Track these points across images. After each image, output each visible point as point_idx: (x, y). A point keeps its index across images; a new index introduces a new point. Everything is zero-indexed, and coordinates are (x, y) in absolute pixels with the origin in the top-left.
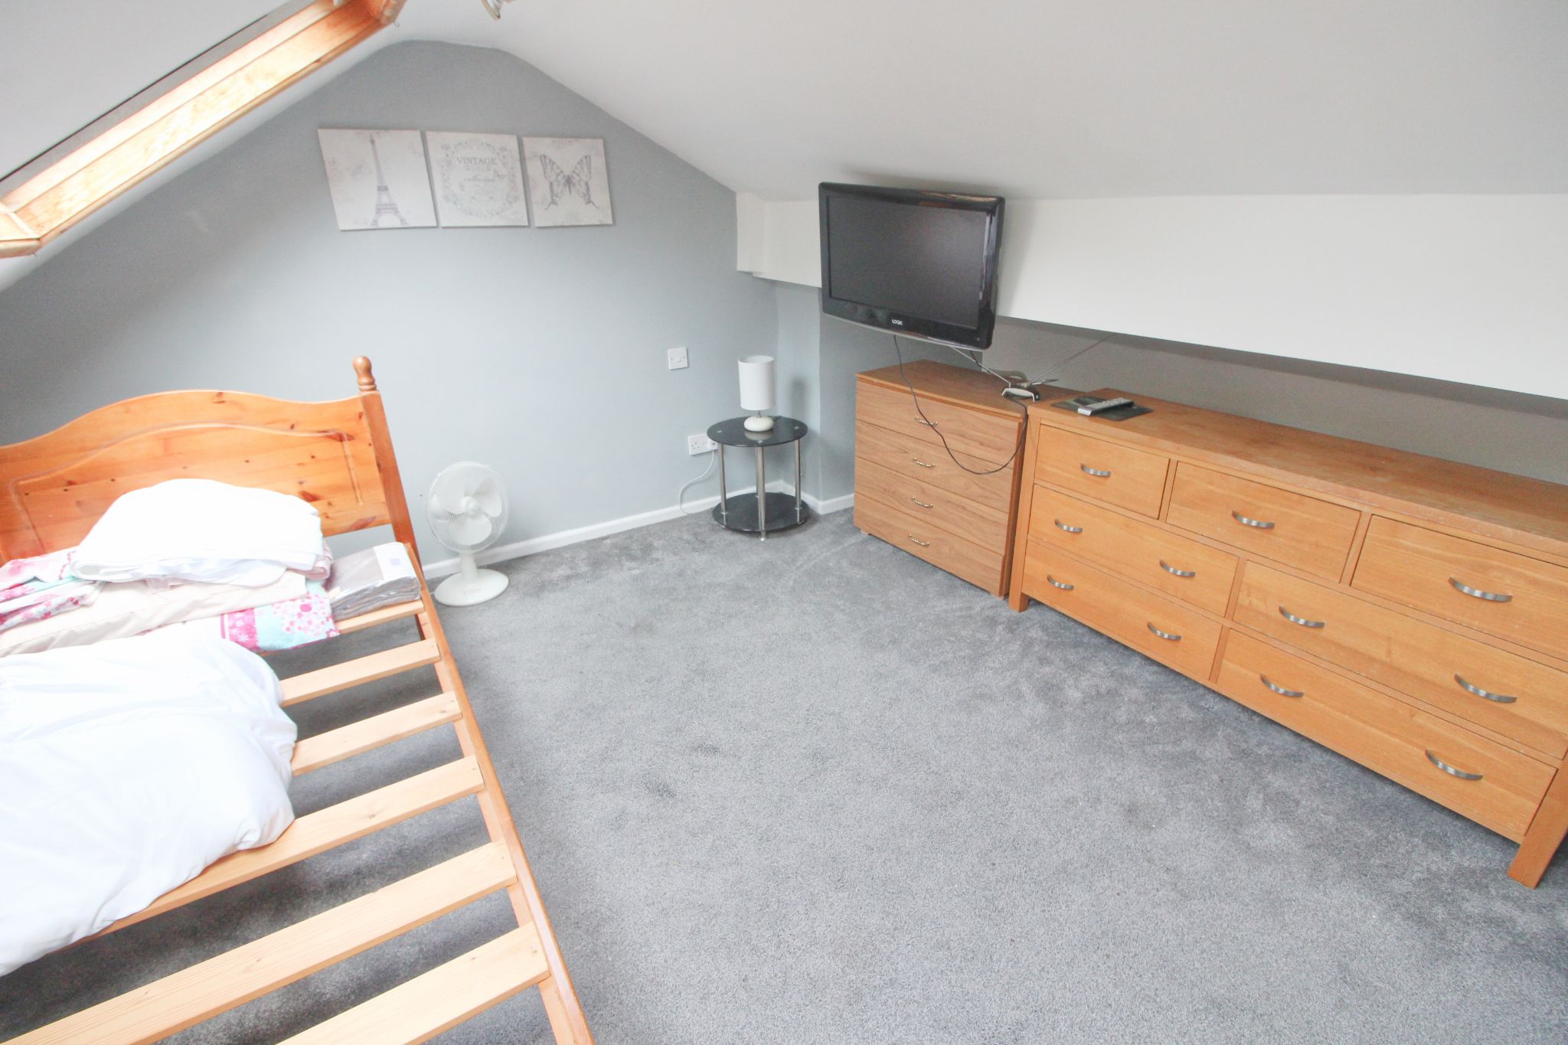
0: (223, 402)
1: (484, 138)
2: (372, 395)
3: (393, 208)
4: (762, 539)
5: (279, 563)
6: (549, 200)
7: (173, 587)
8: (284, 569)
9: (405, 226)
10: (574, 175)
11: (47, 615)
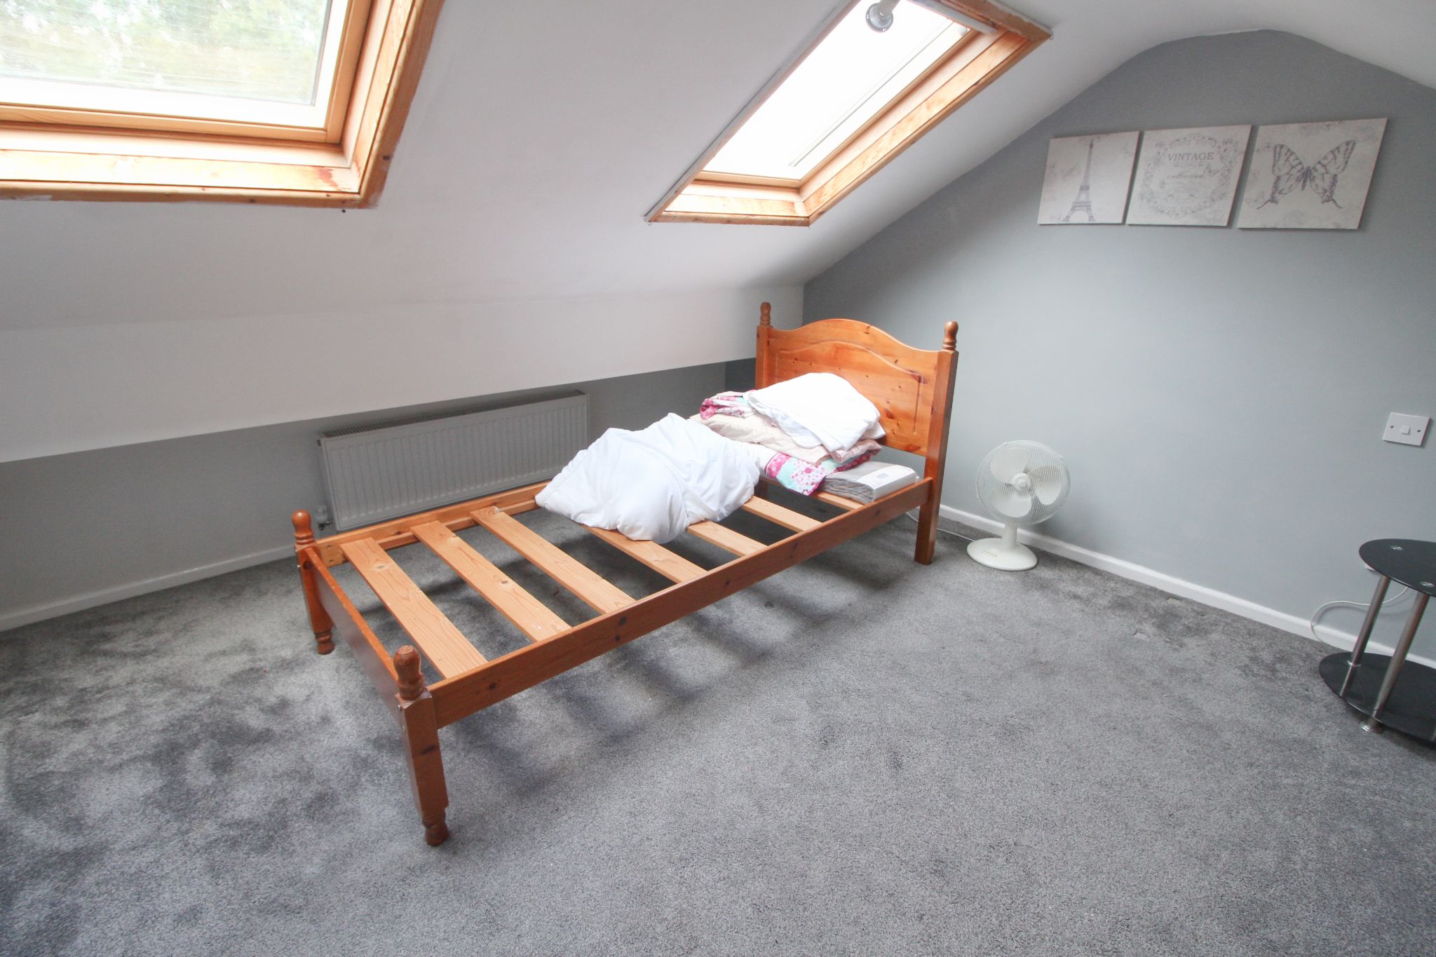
0: (868, 333)
1: (1207, 132)
2: (946, 353)
3: (1087, 206)
4: (1366, 728)
5: (819, 439)
6: (1268, 197)
7: (773, 426)
8: (819, 443)
9: (1091, 222)
10: (1318, 167)
11: (730, 414)
